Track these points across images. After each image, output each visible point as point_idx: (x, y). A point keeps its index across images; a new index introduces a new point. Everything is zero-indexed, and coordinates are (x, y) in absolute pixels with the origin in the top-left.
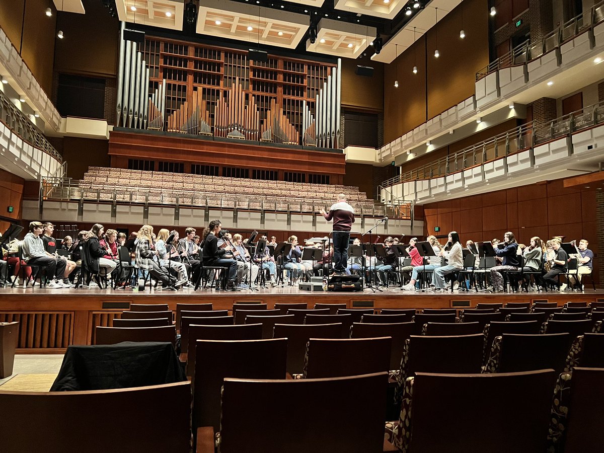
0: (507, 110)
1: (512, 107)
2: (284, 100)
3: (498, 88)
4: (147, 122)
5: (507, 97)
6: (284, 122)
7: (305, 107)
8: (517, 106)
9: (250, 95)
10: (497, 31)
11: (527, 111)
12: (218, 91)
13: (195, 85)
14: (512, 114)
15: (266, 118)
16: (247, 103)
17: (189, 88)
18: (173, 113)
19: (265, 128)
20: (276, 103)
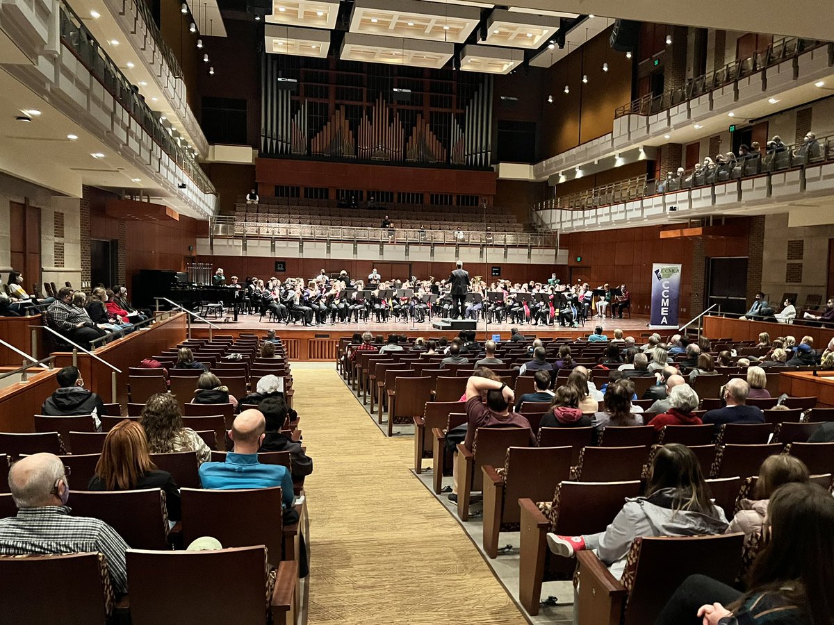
0: (636, 152)
1: (641, 150)
2: (431, 113)
3: (629, 133)
4: (290, 147)
5: (637, 141)
6: (431, 140)
7: (453, 121)
8: (646, 148)
9: (395, 110)
10: (641, 63)
11: (657, 153)
12: (361, 107)
13: (337, 102)
14: (642, 156)
15: (412, 135)
16: (391, 120)
17: (331, 106)
18: (316, 136)
19: (410, 145)
20: (422, 118)
